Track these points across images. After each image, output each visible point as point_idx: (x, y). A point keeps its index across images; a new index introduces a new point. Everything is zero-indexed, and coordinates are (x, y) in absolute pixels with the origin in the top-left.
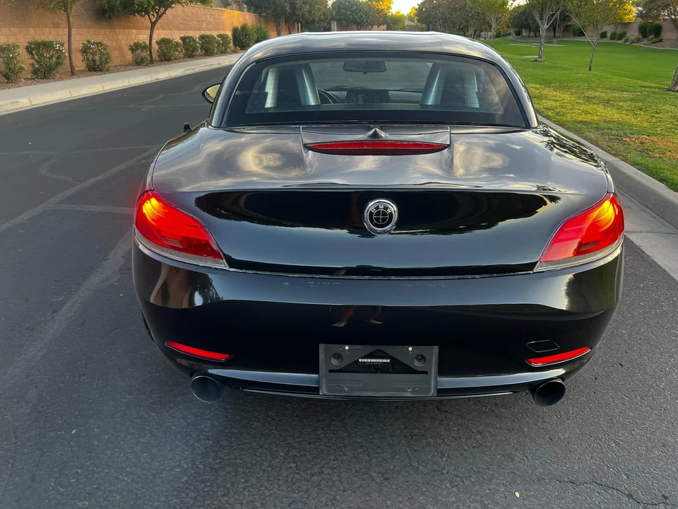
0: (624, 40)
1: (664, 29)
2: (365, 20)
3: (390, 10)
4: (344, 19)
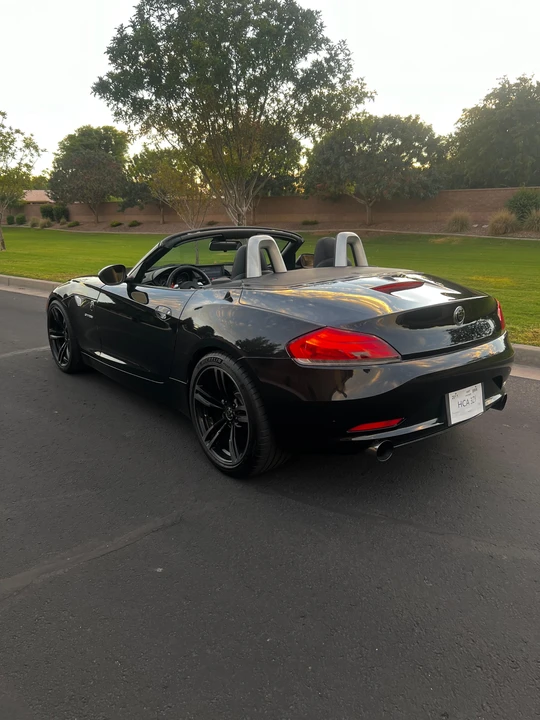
0: (29, 224)
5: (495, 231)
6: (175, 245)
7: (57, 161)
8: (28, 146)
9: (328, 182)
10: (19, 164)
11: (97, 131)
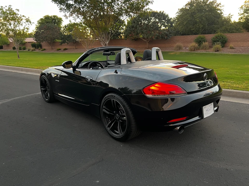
1: (42, 46)
5: (191, 50)
6: (91, 53)
7: (37, 27)
8: (27, 21)
9: (134, 34)
10: (24, 28)
11: (51, 17)
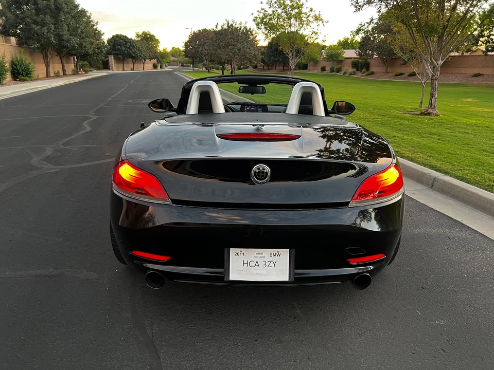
0: (342, 72)
1: (371, 65)
2: (138, 54)
3: (158, 48)
4: (120, 54)
